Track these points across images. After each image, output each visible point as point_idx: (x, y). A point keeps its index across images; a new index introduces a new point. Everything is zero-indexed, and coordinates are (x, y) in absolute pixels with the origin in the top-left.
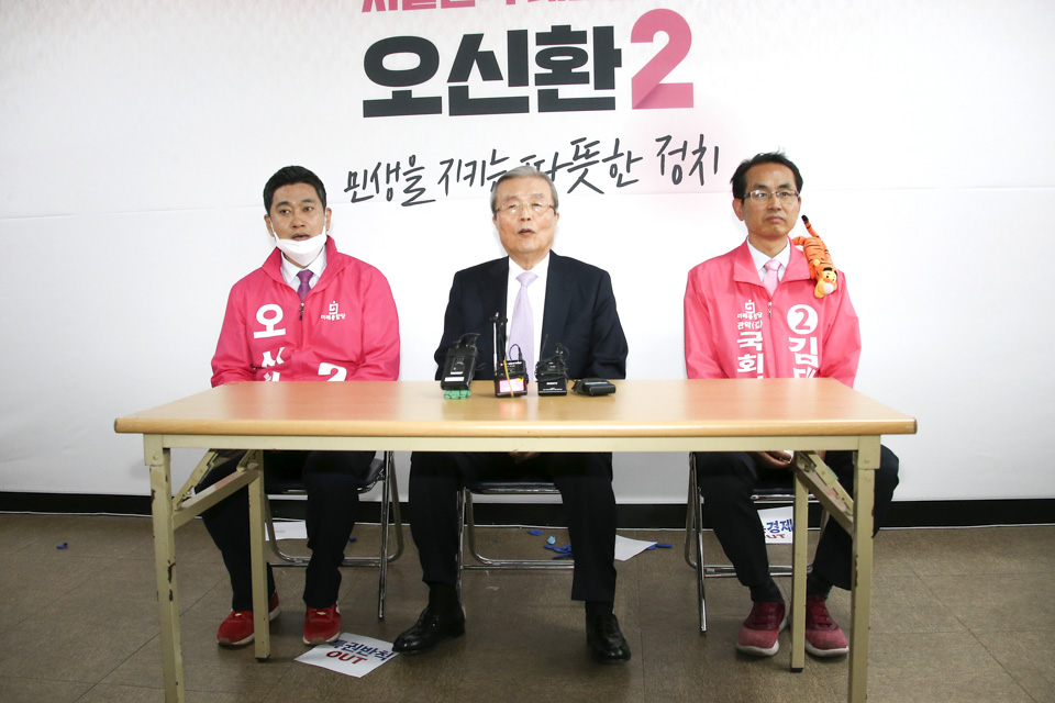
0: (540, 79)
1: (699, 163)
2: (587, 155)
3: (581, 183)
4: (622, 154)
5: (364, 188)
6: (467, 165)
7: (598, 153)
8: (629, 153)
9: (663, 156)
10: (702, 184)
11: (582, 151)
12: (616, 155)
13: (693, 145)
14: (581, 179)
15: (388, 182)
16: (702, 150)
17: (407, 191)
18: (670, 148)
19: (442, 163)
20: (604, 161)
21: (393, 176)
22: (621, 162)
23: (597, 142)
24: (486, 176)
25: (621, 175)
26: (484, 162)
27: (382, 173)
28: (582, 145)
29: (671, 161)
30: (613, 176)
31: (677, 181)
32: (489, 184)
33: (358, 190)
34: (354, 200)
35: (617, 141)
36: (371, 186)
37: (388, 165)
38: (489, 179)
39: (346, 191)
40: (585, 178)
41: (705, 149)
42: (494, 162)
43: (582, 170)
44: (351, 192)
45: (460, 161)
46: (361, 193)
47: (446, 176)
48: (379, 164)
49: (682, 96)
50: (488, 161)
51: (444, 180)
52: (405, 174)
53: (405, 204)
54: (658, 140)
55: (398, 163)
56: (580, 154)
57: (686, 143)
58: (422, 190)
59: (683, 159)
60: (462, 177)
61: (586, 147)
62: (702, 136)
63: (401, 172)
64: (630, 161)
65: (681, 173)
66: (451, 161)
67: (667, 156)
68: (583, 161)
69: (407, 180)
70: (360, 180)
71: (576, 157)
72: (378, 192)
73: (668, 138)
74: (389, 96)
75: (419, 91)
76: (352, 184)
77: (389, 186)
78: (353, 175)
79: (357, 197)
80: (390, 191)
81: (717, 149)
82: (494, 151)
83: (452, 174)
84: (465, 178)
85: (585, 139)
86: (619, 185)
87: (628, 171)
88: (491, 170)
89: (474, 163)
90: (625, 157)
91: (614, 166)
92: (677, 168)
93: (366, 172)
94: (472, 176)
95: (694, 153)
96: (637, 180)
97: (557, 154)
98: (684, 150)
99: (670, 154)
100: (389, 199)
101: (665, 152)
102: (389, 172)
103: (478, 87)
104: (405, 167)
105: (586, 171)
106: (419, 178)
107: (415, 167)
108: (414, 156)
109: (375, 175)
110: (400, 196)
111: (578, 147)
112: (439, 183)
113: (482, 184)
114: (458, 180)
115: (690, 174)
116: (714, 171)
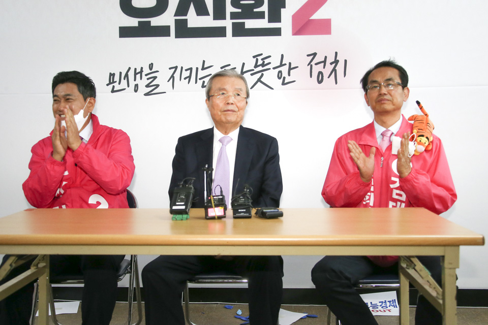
0: (234, 16)
1: (334, 70)
2: (263, 65)
3: (259, 83)
4: (285, 64)
5: (119, 83)
6: (186, 70)
7: (270, 63)
8: (290, 64)
9: (311, 66)
10: (336, 83)
11: (260, 62)
12: (282, 65)
13: (331, 59)
14: (259, 80)
15: (135, 80)
16: (336, 62)
17: (147, 86)
18: (316, 60)
19: (170, 69)
20: (274, 68)
21: (138, 76)
22: (285, 70)
23: (270, 57)
24: (198, 77)
25: (284, 78)
26: (197, 68)
27: (131, 74)
28: (260, 58)
29: (316, 69)
30: (279, 78)
31: (320, 82)
32: (200, 82)
33: (116, 85)
34: (113, 91)
35: (282, 56)
36: (124, 82)
37: (135, 69)
38: (200, 79)
39: (108, 85)
40: (262, 80)
41: (338, 61)
42: (203, 69)
43: (260, 74)
44: (111, 86)
45: (182, 68)
46: (117, 87)
47: (172, 77)
48: (130, 68)
49: (324, 27)
50: (200, 68)
51: (172, 79)
52: (146, 75)
53: (147, 94)
54: (308, 55)
55: (142, 68)
56: (258, 64)
57: (326, 57)
58: (157, 86)
59: (324, 68)
60: (183, 77)
61: (262, 59)
62: (336, 53)
63: (144, 74)
64: (290, 69)
65: (322, 77)
66: (176, 68)
67: (314, 66)
68: (260, 68)
69: (148, 79)
70: (117, 78)
71: (256, 66)
72: (128, 86)
73: (315, 55)
74: (136, 25)
75: (155, 21)
76: (111, 81)
77: (136, 83)
78: (112, 75)
79: (115, 90)
80: (136, 86)
81: (346, 61)
82: (204, 62)
83: (177, 75)
84: (185, 79)
85: (262, 54)
86: (283, 84)
87: (289, 75)
88: (201, 74)
89: (191, 69)
90: (287, 66)
91: (280, 72)
92: (320, 73)
93: (121, 73)
94: (190, 77)
95: (331, 64)
96: (294, 81)
97: (244, 64)
98: (324, 62)
99: (316, 64)
100: (136, 91)
101: (313, 63)
102: (136, 74)
103: (194, 20)
104: (146, 70)
105: (262, 75)
106: (155, 78)
107: (153, 70)
108: (152, 64)
109: (127, 76)
110: (143, 89)
111: (257, 60)
112: (168, 81)
113: (196, 83)
114: (180, 80)
115: (329, 77)
116: (343, 75)
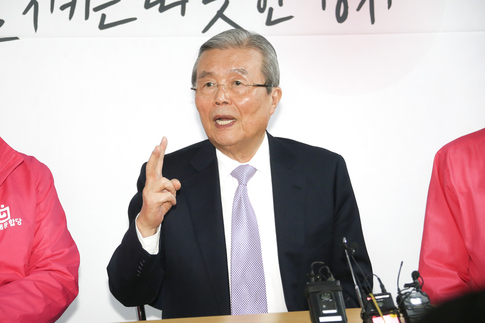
3: (220, 20)
10: (373, 21)
14: (220, 14)
24: (93, 5)
25: (271, 10)
30: (261, 10)
31: (341, 19)
32: (95, 17)
38: (96, 9)
40: (226, 13)
43: (223, 2)
47: (34, 3)
51: (32, 8)
60: (58, 5)
65: (346, 8)
84: (63, 8)
86: (269, 22)
87: (281, 3)
94: (72, 5)
96: (290, 17)
105: (227, 4)
112: (25, 13)
113: (87, 17)
114: (52, 10)
115: (358, 9)
116: (387, 5)
